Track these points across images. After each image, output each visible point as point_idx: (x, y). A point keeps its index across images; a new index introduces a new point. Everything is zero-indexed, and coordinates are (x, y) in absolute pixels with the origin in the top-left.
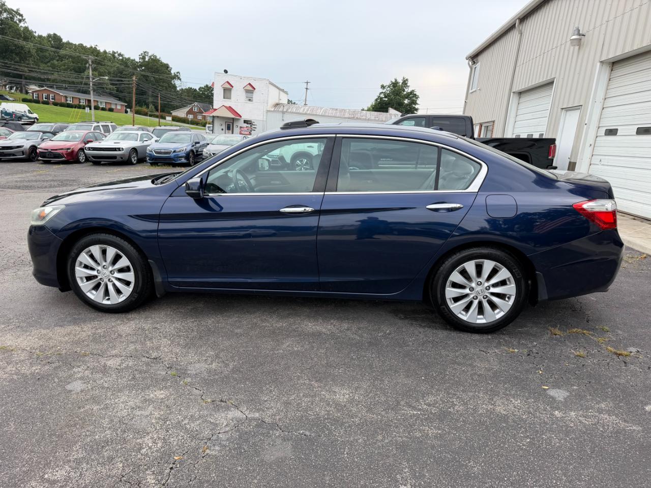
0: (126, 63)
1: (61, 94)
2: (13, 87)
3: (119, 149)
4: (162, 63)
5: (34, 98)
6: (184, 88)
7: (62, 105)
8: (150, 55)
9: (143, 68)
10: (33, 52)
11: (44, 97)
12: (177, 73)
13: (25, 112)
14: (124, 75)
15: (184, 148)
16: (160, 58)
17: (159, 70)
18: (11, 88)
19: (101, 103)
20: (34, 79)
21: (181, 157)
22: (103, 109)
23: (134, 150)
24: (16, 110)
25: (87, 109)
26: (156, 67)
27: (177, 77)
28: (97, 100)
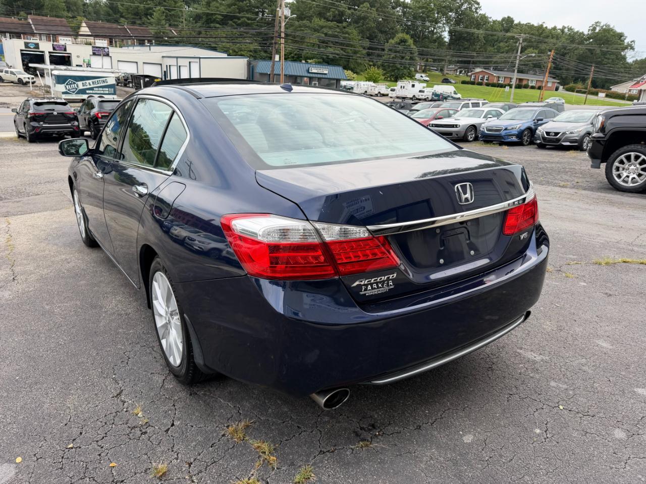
0: (574, 37)
1: (495, 75)
2: (462, 71)
3: (457, 126)
4: (615, 32)
5: (472, 80)
6: (639, 59)
7: (494, 85)
8: (602, 25)
9: (591, 40)
10: (481, 37)
11: (480, 78)
12: (631, 42)
13: (451, 93)
14: (568, 50)
15: (518, 126)
16: (614, 27)
17: (608, 41)
18: (461, 72)
19: (532, 81)
20: (480, 62)
21: (513, 135)
22: (533, 88)
23: (474, 127)
24: (443, 92)
25: (507, 88)
26: (605, 38)
27: (631, 47)
28: (527, 78)
